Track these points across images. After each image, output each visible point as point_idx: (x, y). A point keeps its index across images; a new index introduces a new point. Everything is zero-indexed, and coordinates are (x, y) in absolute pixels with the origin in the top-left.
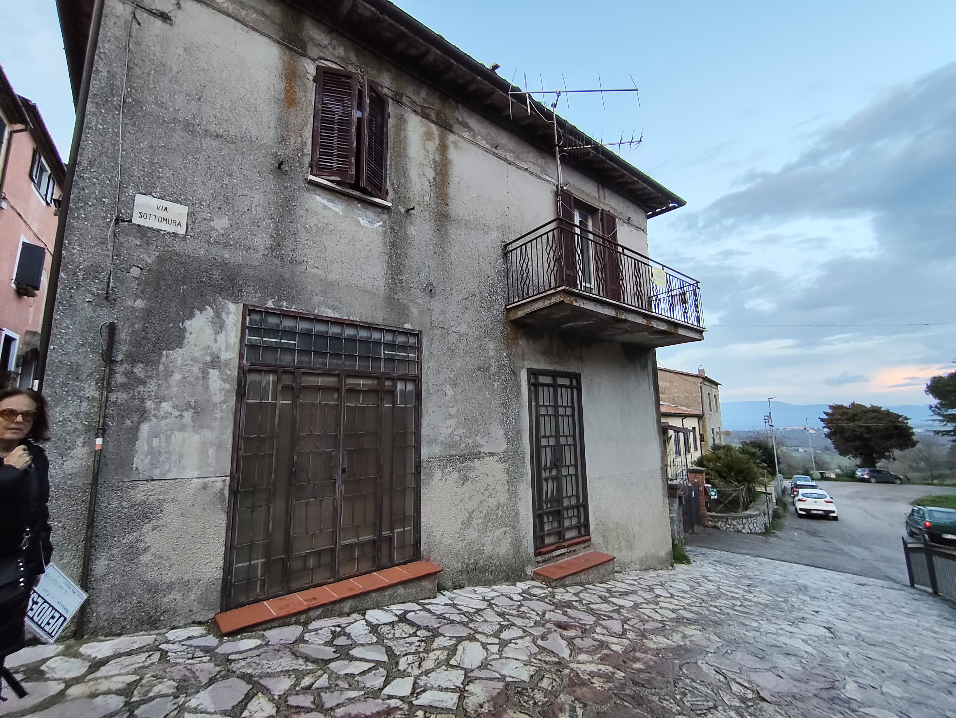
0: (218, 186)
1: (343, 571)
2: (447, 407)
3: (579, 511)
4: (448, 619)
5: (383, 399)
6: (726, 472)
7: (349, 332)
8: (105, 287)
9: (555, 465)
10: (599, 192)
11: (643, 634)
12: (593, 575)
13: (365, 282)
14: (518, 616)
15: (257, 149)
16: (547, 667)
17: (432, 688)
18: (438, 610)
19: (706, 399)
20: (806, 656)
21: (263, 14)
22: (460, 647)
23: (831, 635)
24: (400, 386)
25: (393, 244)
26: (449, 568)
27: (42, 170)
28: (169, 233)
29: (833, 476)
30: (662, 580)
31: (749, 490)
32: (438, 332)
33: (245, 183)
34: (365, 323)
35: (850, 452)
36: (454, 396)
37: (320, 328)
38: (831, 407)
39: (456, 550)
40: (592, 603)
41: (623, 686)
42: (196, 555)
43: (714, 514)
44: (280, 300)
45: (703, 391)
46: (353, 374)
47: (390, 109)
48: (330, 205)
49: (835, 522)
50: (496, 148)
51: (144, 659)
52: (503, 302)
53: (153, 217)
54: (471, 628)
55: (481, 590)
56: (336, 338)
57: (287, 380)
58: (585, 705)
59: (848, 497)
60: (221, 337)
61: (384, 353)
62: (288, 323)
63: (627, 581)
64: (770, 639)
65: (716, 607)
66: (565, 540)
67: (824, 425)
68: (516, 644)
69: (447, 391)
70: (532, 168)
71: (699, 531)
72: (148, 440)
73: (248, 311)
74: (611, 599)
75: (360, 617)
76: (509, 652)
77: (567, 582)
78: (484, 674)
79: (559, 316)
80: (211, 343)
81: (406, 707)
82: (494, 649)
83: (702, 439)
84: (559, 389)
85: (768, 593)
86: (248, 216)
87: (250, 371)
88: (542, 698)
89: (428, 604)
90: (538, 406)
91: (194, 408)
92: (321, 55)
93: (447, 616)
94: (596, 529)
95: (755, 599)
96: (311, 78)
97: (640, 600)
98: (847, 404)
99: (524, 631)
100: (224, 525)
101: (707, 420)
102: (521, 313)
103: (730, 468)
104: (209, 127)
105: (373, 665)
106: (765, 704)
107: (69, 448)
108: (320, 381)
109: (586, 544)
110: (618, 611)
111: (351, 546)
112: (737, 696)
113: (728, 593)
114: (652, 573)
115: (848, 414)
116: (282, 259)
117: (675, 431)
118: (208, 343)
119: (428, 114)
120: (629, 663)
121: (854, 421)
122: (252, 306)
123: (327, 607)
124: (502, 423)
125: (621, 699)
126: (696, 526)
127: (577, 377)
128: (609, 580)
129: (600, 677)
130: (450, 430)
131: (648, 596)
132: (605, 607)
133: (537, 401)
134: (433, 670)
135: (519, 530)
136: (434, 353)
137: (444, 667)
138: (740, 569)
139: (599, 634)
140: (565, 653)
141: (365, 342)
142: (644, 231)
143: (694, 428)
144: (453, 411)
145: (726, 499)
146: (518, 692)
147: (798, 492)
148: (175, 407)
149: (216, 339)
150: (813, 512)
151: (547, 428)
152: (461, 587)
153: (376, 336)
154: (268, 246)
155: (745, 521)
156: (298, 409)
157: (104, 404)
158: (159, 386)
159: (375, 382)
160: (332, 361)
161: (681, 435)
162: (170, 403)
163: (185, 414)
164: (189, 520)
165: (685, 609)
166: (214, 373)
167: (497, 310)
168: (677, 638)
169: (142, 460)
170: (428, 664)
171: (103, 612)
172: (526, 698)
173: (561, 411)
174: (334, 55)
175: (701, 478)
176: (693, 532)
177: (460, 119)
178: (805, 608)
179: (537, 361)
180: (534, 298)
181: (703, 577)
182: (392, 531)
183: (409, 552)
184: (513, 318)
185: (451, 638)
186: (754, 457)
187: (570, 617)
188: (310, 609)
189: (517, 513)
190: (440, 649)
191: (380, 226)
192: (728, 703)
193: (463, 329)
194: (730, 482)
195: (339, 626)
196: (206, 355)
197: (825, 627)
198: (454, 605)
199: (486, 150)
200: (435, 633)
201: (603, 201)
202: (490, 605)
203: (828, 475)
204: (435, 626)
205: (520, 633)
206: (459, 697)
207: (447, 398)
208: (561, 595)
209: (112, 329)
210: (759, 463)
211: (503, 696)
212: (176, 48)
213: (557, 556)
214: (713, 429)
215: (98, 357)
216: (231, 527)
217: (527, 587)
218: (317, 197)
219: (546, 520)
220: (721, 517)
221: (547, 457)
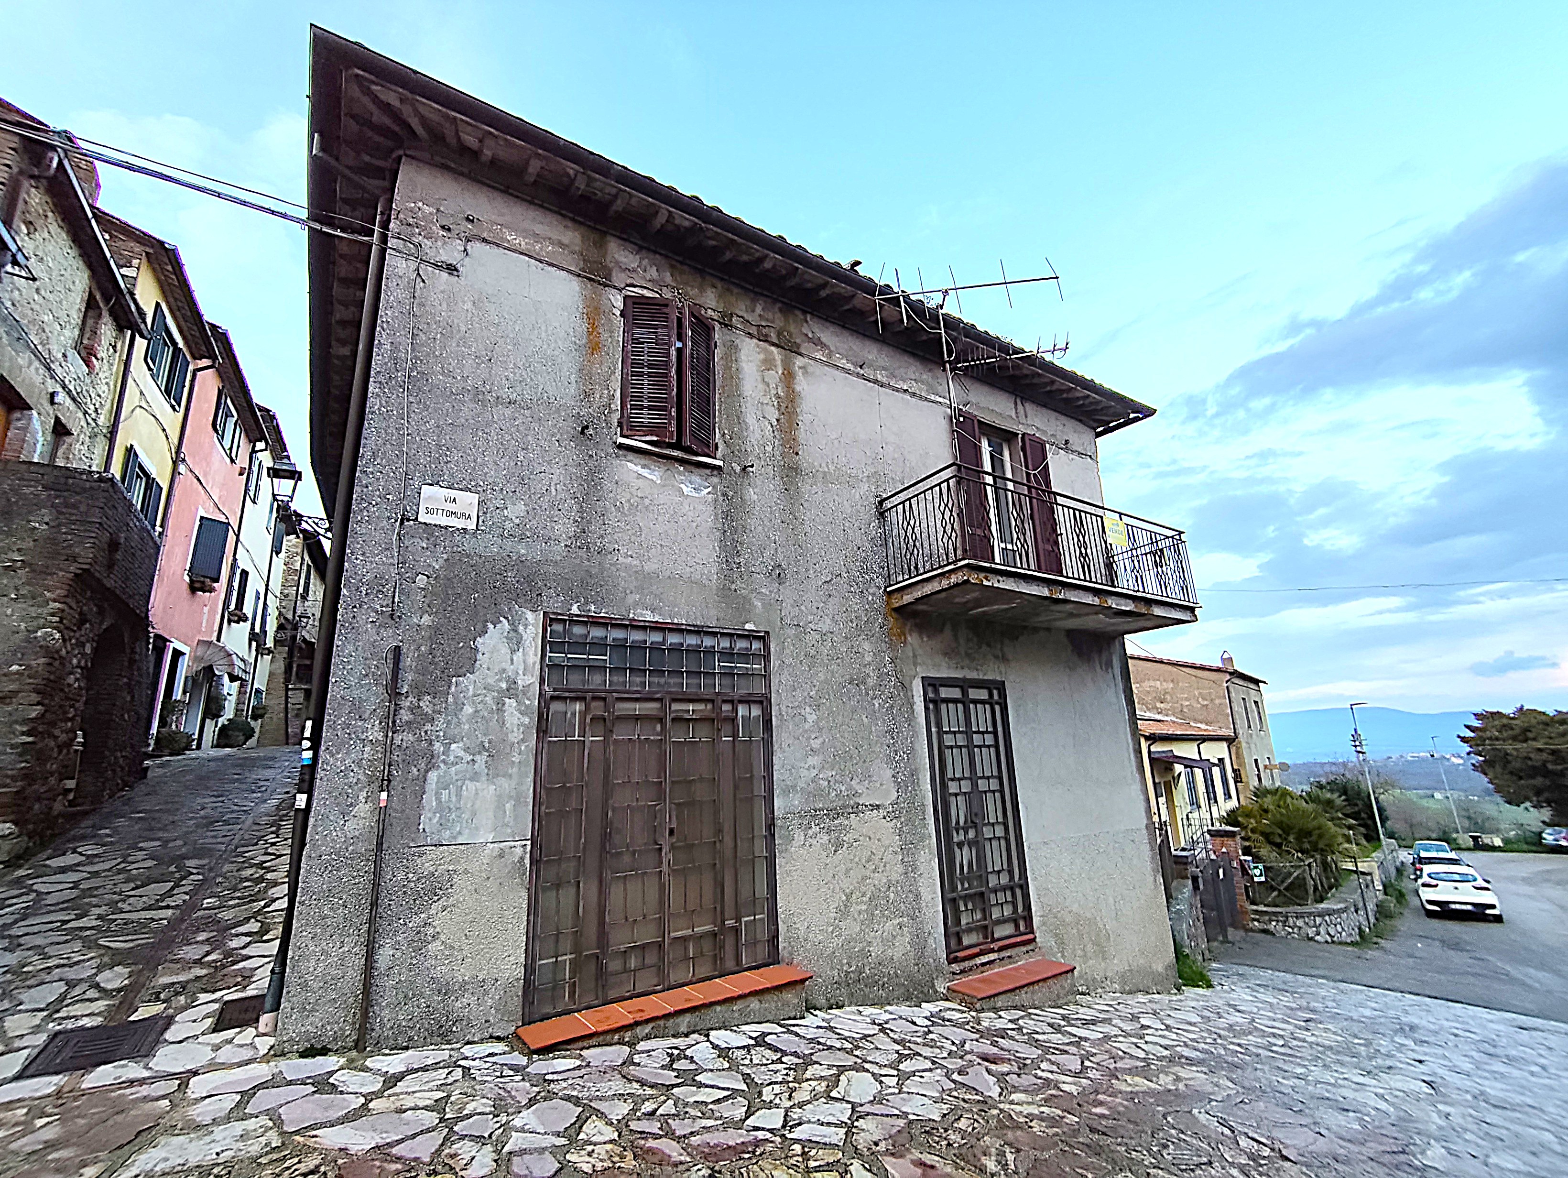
0: (512, 464)
1: (675, 977)
2: (809, 738)
3: (1014, 895)
4: (824, 1045)
5: (719, 730)
6: (1280, 836)
7: (673, 639)
8: (390, 602)
9: (972, 822)
10: (1016, 409)
11: (1113, 1074)
12: (1040, 994)
13: (692, 570)
14: (924, 1045)
15: (555, 412)
16: (966, 1106)
17: (809, 1122)
18: (811, 1033)
19: (1238, 708)
20: (1373, 1112)
21: (561, 244)
22: (842, 1078)
23: (1432, 1091)
24: (742, 710)
25: (726, 515)
26: (820, 977)
27: (228, 415)
28: (458, 529)
29: (1498, 842)
30: (1154, 1006)
31: (1325, 866)
32: (792, 631)
33: (543, 457)
34: (694, 626)
35: (1527, 799)
36: (816, 722)
37: (637, 636)
38: (1477, 716)
39: (829, 951)
40: (1037, 1033)
41: (1076, 1132)
42: (492, 946)
43: (1262, 908)
44: (587, 603)
45: (1233, 695)
46: (680, 697)
47: (717, 336)
48: (645, 472)
49: (1498, 925)
50: (861, 367)
51: (444, 1076)
52: (880, 582)
53: (440, 512)
54: (857, 1057)
55: (868, 1011)
56: (656, 648)
57: (597, 708)
58: (1018, 1151)
59: (1526, 881)
60: (518, 656)
61: (718, 666)
62: (597, 633)
63: (1096, 1007)
64: (1320, 1090)
65: (1239, 1045)
66: (994, 940)
67: (1469, 749)
68: (921, 1077)
69: (807, 716)
70: (915, 388)
71: (1238, 938)
72: (436, 793)
73: (550, 620)
74: (1069, 1029)
75: (702, 1038)
76: (910, 1085)
77: (999, 1004)
78: (877, 1109)
79: (964, 600)
80: (506, 665)
81: (778, 1139)
82: (893, 1081)
83: (1238, 778)
84: (971, 706)
85: (1340, 1032)
86: (547, 498)
87: (553, 698)
88: (959, 1140)
89: (794, 1025)
90: (940, 733)
91: (487, 751)
92: (629, 281)
93: (822, 1040)
94: (1044, 924)
95: (1309, 1039)
96: (618, 313)
97: (1115, 1031)
98: (1509, 710)
99: (933, 1062)
100: (525, 906)
101: (1244, 745)
102: (908, 598)
103: (1286, 829)
104: (500, 393)
105: (729, 1093)
106: (1287, 1164)
107: (351, 805)
108: (638, 708)
109: (1030, 947)
110: (1077, 1045)
111: (684, 939)
112: (1246, 1153)
113: (1266, 1029)
114: (1141, 998)
115: (1512, 729)
116: (588, 548)
117: (1186, 766)
118: (504, 665)
119: (766, 336)
120: (1086, 1107)
121: (1526, 740)
122: (554, 613)
123: (658, 1022)
124: (889, 760)
125: (1070, 1146)
126: (1230, 930)
127: (1001, 687)
128: (1067, 1004)
129: (1042, 1120)
130: (814, 773)
131: (1127, 1027)
132: (1057, 1038)
133: (939, 725)
134: (809, 1102)
135: (921, 922)
136: (787, 661)
137: (823, 1100)
138: (1301, 997)
139: (1045, 1070)
140: (994, 1092)
141: (695, 651)
142: (1093, 458)
143: (1221, 760)
144: (816, 744)
145: (1283, 882)
146: (925, 1132)
147: (1421, 870)
148: (466, 750)
149: (512, 660)
150: (1453, 906)
151: (956, 765)
152: (839, 1007)
153: (708, 642)
154: (571, 534)
155: (1318, 920)
156: (612, 748)
157: (388, 748)
158: (449, 723)
159: (709, 706)
160: (652, 679)
161: (1198, 773)
162: (461, 745)
163: (477, 758)
164: (484, 898)
165: (1186, 1045)
166: (510, 704)
167: (873, 594)
168: (1166, 1081)
169: (430, 819)
170: (802, 1095)
171: (388, 1017)
172: (937, 1139)
173: (977, 739)
174: (644, 278)
175: (1235, 846)
176: (1226, 941)
177: (810, 335)
178: (1399, 1055)
179: (937, 666)
180: (925, 576)
181: (1229, 1005)
182: (738, 920)
183: (762, 952)
184: (897, 605)
185: (830, 1067)
186: (1332, 808)
187: (1002, 1049)
188: (637, 1024)
189: (918, 896)
190: (816, 1079)
191: (709, 493)
192: (1230, 1160)
193: (826, 625)
194: (1289, 852)
195: (676, 1048)
196: (500, 680)
197: (1424, 1081)
198: (831, 1029)
199: (847, 372)
200: (808, 1061)
201: (1023, 419)
202: (883, 1030)
203: (1487, 841)
204: (807, 1052)
205: (928, 1065)
206: (846, 1134)
207: (807, 726)
208: (988, 1020)
209: (397, 651)
210: (1340, 819)
211: (906, 1135)
212: (464, 302)
213: (983, 964)
214: (1256, 761)
215: (381, 690)
216: (533, 908)
217: (937, 1009)
218: (629, 464)
219: (962, 908)
220: (1275, 914)
221: (959, 810)
